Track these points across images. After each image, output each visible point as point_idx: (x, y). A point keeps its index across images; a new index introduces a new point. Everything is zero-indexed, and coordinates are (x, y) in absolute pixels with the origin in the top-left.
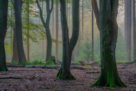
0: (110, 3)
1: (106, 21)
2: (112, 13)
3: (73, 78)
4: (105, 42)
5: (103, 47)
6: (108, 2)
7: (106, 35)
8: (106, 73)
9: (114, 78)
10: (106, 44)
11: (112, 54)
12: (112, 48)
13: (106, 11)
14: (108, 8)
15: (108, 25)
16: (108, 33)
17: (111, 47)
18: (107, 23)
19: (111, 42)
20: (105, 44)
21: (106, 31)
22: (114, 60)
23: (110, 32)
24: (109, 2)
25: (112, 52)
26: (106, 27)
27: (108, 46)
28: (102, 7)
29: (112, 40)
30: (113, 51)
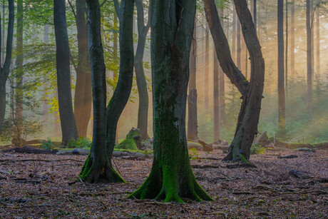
0: (174, 6)
1: (163, 49)
2: (178, 29)
3: (116, 179)
4: (161, 96)
5: (156, 109)
6: (169, 6)
7: (164, 81)
8: (161, 168)
9: (180, 179)
10: (163, 101)
11: (176, 124)
12: (175, 110)
13: (164, 25)
14: (167, 20)
15: (169, 58)
16: (167, 76)
17: (174, 108)
18: (166, 53)
19: (174, 96)
20: (160, 100)
21: (162, 72)
22: (181, 138)
23: (171, 74)
24: (171, 4)
25: (176, 119)
26: (165, 63)
27: (168, 105)
28: (154, 16)
29: (176, 92)
30: (179, 118)
